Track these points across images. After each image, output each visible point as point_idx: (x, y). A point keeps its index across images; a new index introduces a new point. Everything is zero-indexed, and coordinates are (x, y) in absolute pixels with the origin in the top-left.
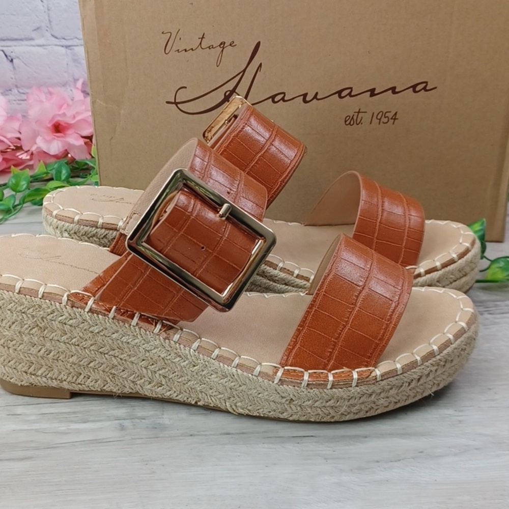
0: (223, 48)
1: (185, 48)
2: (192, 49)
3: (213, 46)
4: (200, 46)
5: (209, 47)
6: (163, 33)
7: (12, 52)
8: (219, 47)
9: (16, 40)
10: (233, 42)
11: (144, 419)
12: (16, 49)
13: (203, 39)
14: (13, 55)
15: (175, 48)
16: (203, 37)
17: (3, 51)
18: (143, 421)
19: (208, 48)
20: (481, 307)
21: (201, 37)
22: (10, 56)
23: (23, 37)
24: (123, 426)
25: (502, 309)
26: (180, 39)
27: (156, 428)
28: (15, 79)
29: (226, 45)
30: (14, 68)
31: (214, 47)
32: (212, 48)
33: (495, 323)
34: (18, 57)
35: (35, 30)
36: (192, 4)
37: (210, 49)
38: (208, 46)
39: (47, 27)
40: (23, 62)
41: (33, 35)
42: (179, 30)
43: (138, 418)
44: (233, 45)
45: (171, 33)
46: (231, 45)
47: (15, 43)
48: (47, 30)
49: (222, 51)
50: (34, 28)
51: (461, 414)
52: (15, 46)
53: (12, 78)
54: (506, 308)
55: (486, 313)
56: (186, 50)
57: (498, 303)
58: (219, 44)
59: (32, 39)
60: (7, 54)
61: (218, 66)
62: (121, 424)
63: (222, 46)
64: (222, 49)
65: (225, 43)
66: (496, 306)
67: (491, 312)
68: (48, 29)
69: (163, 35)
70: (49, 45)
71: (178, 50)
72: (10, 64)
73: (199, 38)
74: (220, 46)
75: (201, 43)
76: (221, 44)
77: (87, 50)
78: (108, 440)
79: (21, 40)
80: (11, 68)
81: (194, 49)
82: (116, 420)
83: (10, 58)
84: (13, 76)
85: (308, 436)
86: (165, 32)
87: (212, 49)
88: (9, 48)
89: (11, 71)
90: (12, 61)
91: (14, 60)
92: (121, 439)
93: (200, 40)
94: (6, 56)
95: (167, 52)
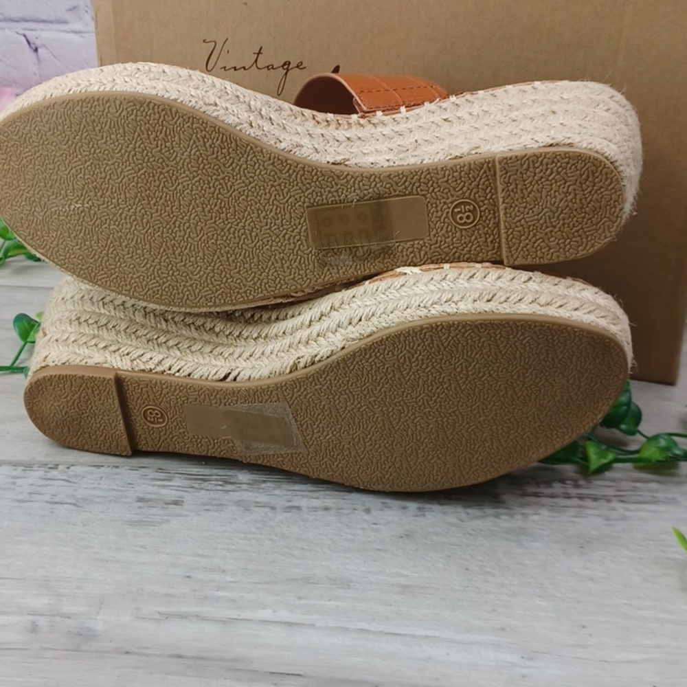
0: (288, 70)
1: (234, 66)
2: (244, 68)
3: (273, 65)
4: (255, 65)
5: (268, 67)
6: (204, 41)
7: (37, 38)
8: (281, 68)
9: (43, 21)
10: (302, 63)
11: (69, 618)
12: (44, 35)
13: (260, 55)
14: (38, 42)
15: (220, 64)
16: (259, 53)
17: (25, 36)
18: (68, 621)
19: (266, 69)
20: (610, 489)
21: (257, 51)
22: (34, 44)
23: (53, 18)
24: (37, 625)
25: (641, 495)
26: (228, 52)
27: (81, 635)
28: (40, 75)
29: (291, 66)
30: (39, 60)
31: (274, 67)
32: (272, 68)
33: (624, 518)
34: (45, 46)
35: (70, 10)
36: (246, 4)
37: (269, 69)
38: (267, 65)
39: (87, 6)
40: (51, 53)
41: (67, 16)
42: (227, 39)
43: (61, 615)
44: (301, 67)
45: (216, 43)
46: (298, 67)
47: (41, 26)
48: (87, 12)
49: (286, 74)
50: (69, 7)
51: (528, 663)
52: (42, 30)
53: (35, 74)
54: (649, 494)
55: (615, 499)
56: (235, 69)
57: (638, 485)
58: (282, 64)
59: (65, 22)
60: (30, 40)
61: (279, 95)
62: (34, 622)
63: (286, 67)
64: (285, 71)
65: (290, 63)
66: (635, 489)
67: (623, 499)
68: (87, 9)
69: (204, 44)
70: (89, 32)
71: (225, 68)
72: (32, 55)
73: (254, 53)
74: (283, 66)
75: (256, 61)
76: (285, 64)
77: (101, 57)
78: (8, 646)
79: (51, 22)
80: (35, 60)
81: (246, 68)
82: (29, 614)
83: (33, 46)
84: (37, 72)
85: (293, 675)
86: (207, 41)
87: (272, 70)
88: (34, 33)
89: (34, 64)
90: (36, 50)
91: (39, 50)
92: (26, 647)
93: (256, 55)
94: (29, 43)
95: (209, 69)
